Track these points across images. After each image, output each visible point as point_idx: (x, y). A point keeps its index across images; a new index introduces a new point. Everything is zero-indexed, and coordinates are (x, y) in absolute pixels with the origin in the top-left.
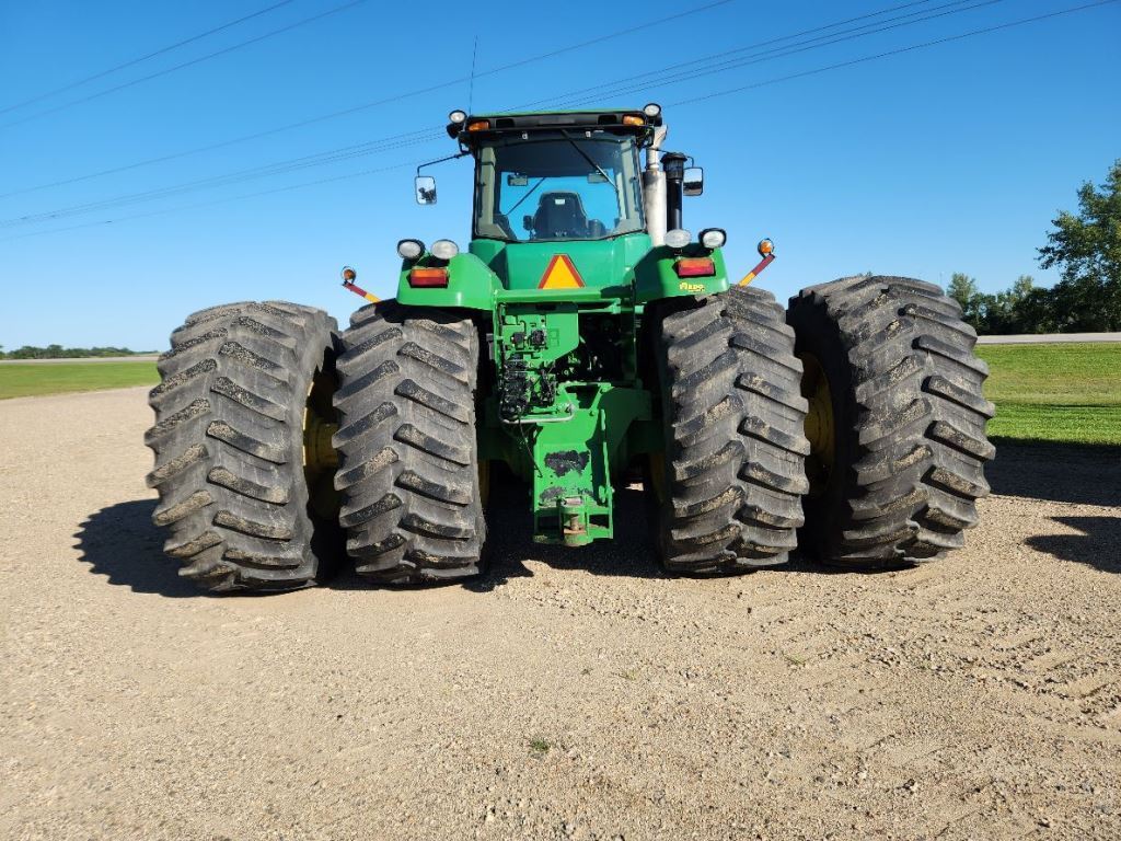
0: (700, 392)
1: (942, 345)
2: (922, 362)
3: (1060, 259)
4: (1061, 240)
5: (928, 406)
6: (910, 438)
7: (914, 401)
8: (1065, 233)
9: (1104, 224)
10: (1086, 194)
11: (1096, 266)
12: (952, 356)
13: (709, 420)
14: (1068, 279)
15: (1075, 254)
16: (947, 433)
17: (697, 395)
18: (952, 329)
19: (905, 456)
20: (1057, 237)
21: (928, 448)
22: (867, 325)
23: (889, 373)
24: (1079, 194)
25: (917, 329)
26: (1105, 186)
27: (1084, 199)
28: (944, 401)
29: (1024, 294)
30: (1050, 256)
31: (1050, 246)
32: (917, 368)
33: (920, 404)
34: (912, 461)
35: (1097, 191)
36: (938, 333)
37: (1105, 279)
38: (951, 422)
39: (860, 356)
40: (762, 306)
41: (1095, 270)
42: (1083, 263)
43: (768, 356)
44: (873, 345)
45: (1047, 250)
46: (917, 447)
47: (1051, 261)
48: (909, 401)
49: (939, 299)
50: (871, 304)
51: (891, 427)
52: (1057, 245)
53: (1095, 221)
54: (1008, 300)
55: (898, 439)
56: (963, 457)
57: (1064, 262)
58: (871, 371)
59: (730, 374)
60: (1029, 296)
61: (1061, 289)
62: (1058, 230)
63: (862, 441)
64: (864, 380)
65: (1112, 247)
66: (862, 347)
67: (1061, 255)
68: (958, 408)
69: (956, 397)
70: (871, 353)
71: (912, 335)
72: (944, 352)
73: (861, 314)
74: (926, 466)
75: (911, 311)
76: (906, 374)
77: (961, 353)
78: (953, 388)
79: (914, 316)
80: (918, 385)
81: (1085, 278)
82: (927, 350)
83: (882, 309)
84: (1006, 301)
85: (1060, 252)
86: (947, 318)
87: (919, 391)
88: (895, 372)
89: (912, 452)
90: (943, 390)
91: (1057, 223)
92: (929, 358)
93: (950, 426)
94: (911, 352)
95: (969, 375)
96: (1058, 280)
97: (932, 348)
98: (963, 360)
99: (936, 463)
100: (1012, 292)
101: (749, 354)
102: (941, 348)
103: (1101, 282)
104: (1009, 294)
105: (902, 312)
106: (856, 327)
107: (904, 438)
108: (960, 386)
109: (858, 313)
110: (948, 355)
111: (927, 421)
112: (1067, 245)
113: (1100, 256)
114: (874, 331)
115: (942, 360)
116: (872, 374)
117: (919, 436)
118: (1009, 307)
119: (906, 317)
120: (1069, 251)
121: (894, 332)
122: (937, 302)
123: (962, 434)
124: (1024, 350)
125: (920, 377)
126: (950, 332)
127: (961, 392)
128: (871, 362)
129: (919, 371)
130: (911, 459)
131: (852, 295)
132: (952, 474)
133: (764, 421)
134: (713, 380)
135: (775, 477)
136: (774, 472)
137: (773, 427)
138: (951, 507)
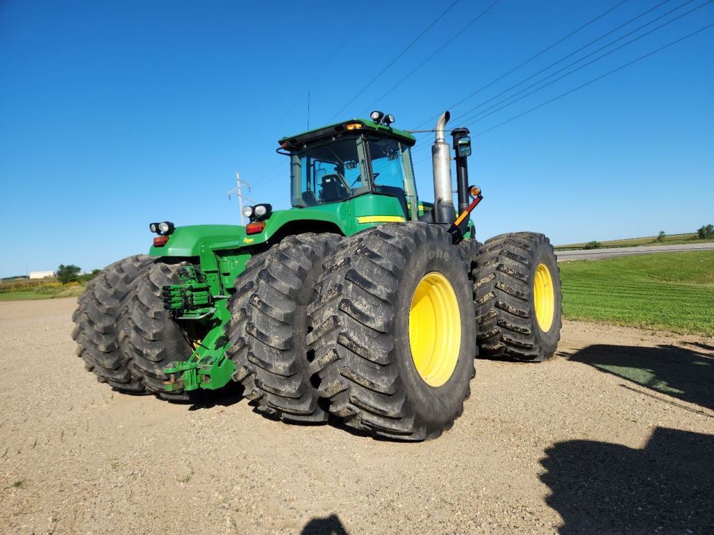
1: (357, 277)
7: (329, 317)
16: (345, 341)
21: (335, 351)
23: (322, 297)
28: (349, 317)
34: (328, 360)
36: (367, 267)
46: (330, 350)
50: (344, 247)
55: (324, 343)
59: (249, 294)
68: (357, 323)
69: (354, 316)
72: (356, 282)
76: (330, 297)
78: (352, 308)
80: (338, 306)
83: (349, 250)
87: (337, 310)
88: (324, 295)
90: (346, 310)
92: (351, 286)
94: (343, 281)
95: (371, 299)
97: (351, 279)
107: (327, 343)
108: (359, 307)
110: (358, 284)
111: (339, 331)
117: (335, 342)
121: (338, 267)
123: (353, 343)
126: (375, 266)
127: (355, 312)
128: (321, 288)
130: (327, 358)
133: (256, 325)
134: (241, 298)
135: (262, 362)
136: (262, 359)
137: (260, 330)
138: (369, 397)
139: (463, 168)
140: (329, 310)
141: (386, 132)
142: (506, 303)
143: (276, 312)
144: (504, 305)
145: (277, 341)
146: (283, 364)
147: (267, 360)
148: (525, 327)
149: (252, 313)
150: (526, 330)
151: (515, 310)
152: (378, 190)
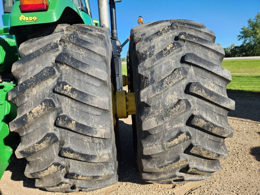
0: (28, 97)
1: (201, 60)
2: (185, 73)
3: (242, 38)
4: (243, 33)
5: (188, 104)
6: (176, 126)
7: (179, 101)
8: (244, 31)
9: (253, 29)
10: (249, 21)
11: (251, 40)
12: (207, 68)
13: (30, 118)
14: (244, 43)
15: (246, 37)
16: (201, 123)
17: (26, 99)
18: (208, 48)
19: (172, 139)
20: (242, 32)
21: (188, 134)
22: (154, 47)
23: (162, 81)
24: (248, 21)
25: (185, 49)
26: (254, 19)
27: (249, 23)
28: (200, 100)
29: (233, 48)
30: (240, 37)
31: (240, 35)
32: (182, 77)
33: (183, 104)
34: (177, 143)
35: (252, 20)
36: (198, 52)
37: (253, 43)
38: (204, 116)
39: (145, 69)
40: (91, 35)
41: (250, 41)
42: (248, 39)
43: (80, 69)
44: (154, 61)
45: (239, 36)
46: (180, 133)
47: (240, 38)
48: (175, 101)
49: (202, 30)
50: (158, 34)
51: (163, 119)
52: (242, 35)
53: (251, 28)
54: (229, 49)
55: (168, 127)
56: (212, 137)
57: (243, 39)
58: (152, 79)
59: (51, 82)
60: (234, 48)
61: (242, 46)
62: (242, 31)
63: (144, 129)
64: (147, 85)
65: (255, 35)
66: (147, 63)
67: (243, 37)
68: (210, 104)
69: (208, 98)
70: (152, 66)
71: (181, 54)
72: (201, 65)
73: (150, 40)
74: (187, 144)
75: (182, 37)
76: (174, 81)
77: (213, 65)
78: (207, 91)
79: (184, 41)
80: (182, 89)
81: (248, 43)
82: (190, 64)
83: (164, 36)
84: (228, 49)
85: (242, 36)
86: (206, 41)
87: (183, 93)
88: (166, 80)
89: (177, 137)
90: (199, 93)
91: (242, 29)
92: (192, 70)
93: (203, 118)
94: (180, 65)
95: (218, 81)
96: (242, 43)
97: (193, 62)
98: (214, 70)
99: (193, 142)
100: (230, 47)
101: (68, 68)
102: (200, 62)
103: (252, 44)
104: (229, 48)
105: (177, 38)
106: (146, 49)
107: (172, 126)
108: (212, 90)
109: (149, 39)
110: (204, 67)
111: (188, 114)
112: (244, 35)
113: (252, 37)
114: (157, 51)
115: (200, 70)
116: (153, 81)
117: (182, 125)
118: (229, 51)
119: (179, 42)
120: (245, 36)
121: (169, 51)
122: (200, 31)
123: (211, 123)
124: (233, 61)
125: (184, 83)
126: (207, 51)
127: (211, 93)
128: (152, 73)
129: (183, 79)
130: (176, 141)
131: (149, 29)
132: (204, 149)
133: (72, 118)
134: (37, 87)
135: (82, 155)
136: (83, 152)
137: (80, 122)
138: (203, 165)
139: (114, 9)
140: (173, 94)
143: (99, 101)
145: (104, 131)
146: (106, 152)
147: (89, 152)
149: (60, 104)
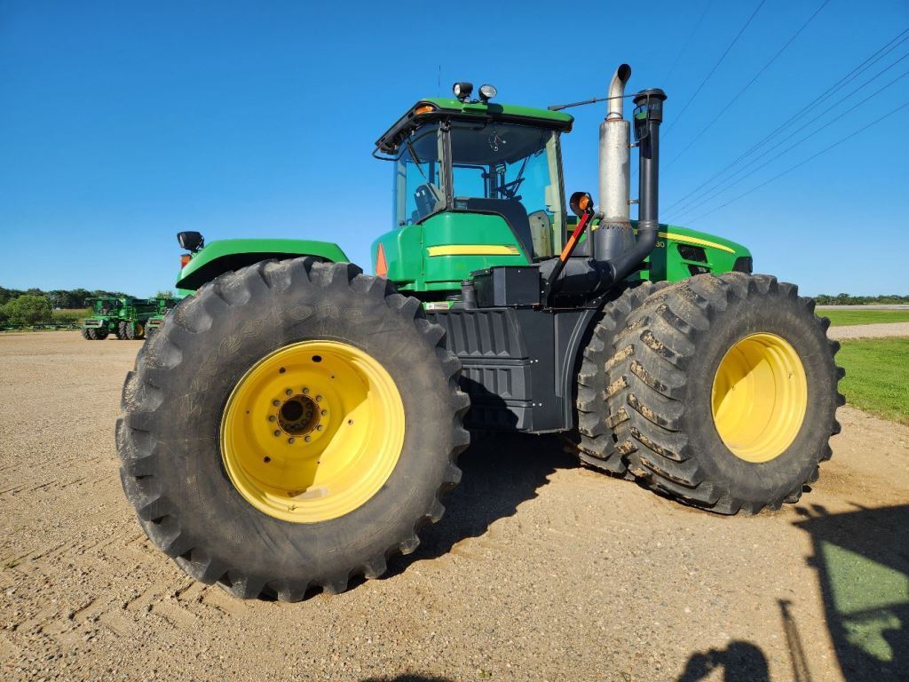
141: (484, 115)
142: (640, 399)
144: (636, 402)
148: (670, 447)
150: (671, 454)
151: (650, 413)
152: (460, 206)
